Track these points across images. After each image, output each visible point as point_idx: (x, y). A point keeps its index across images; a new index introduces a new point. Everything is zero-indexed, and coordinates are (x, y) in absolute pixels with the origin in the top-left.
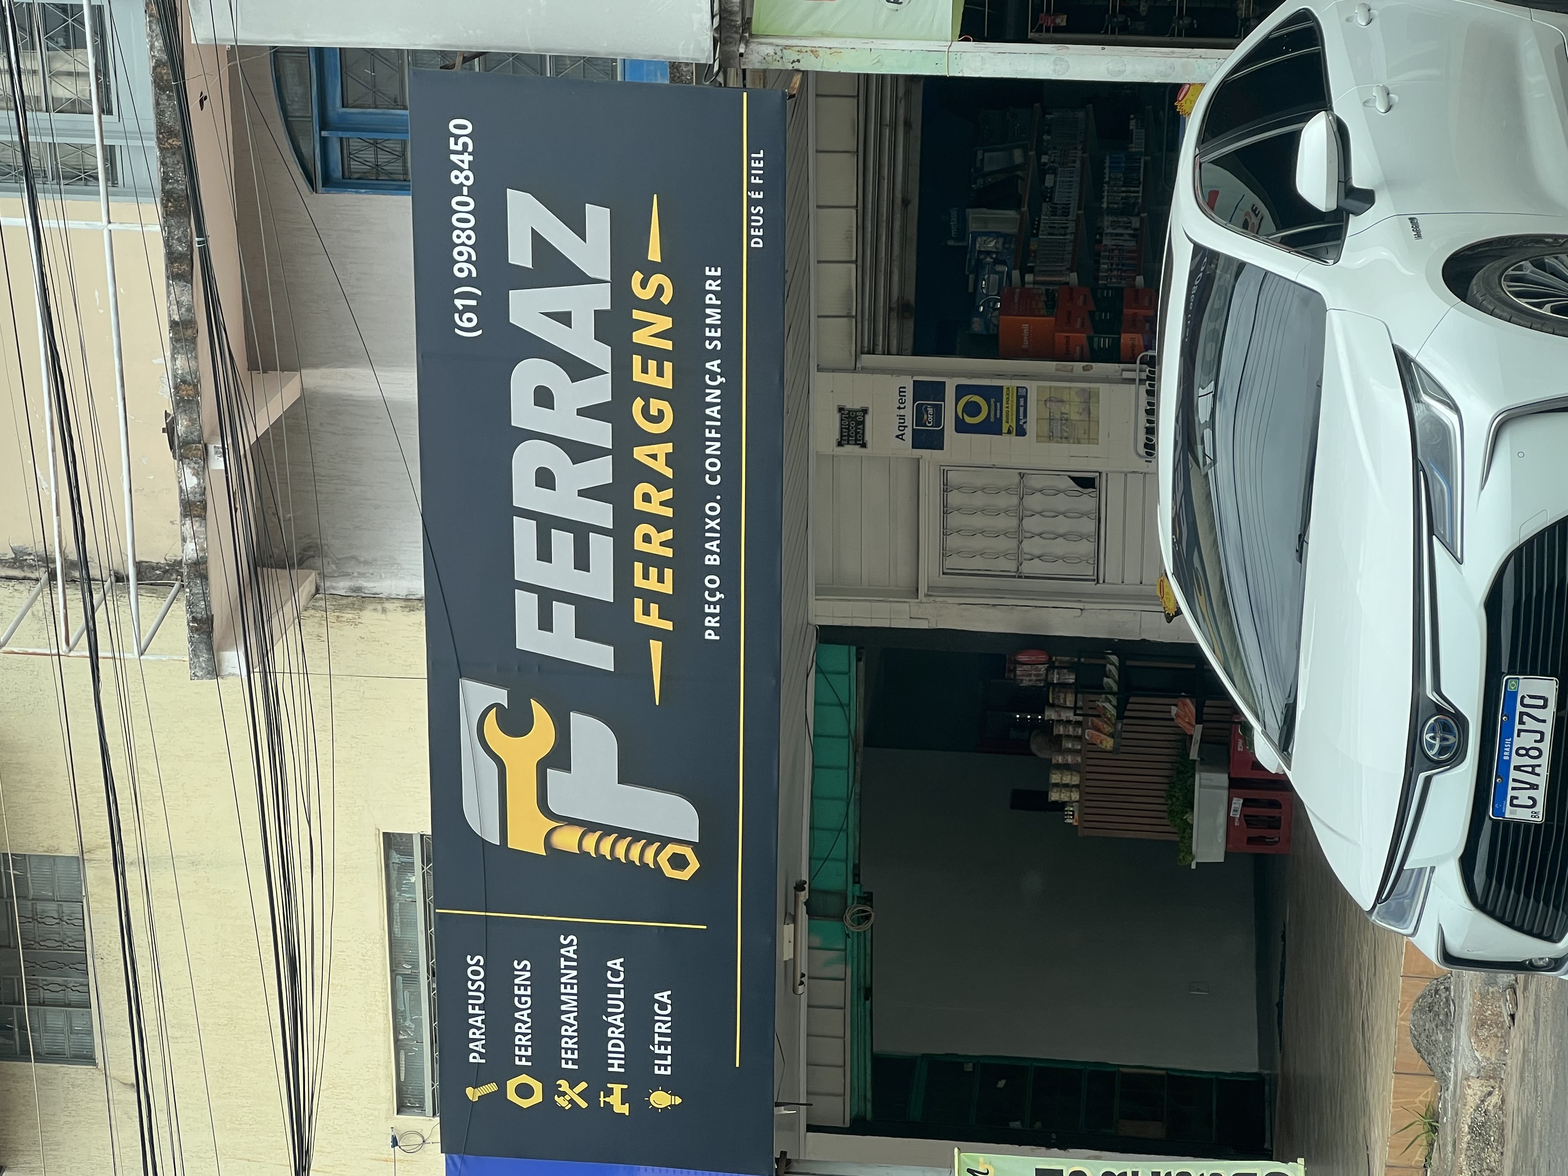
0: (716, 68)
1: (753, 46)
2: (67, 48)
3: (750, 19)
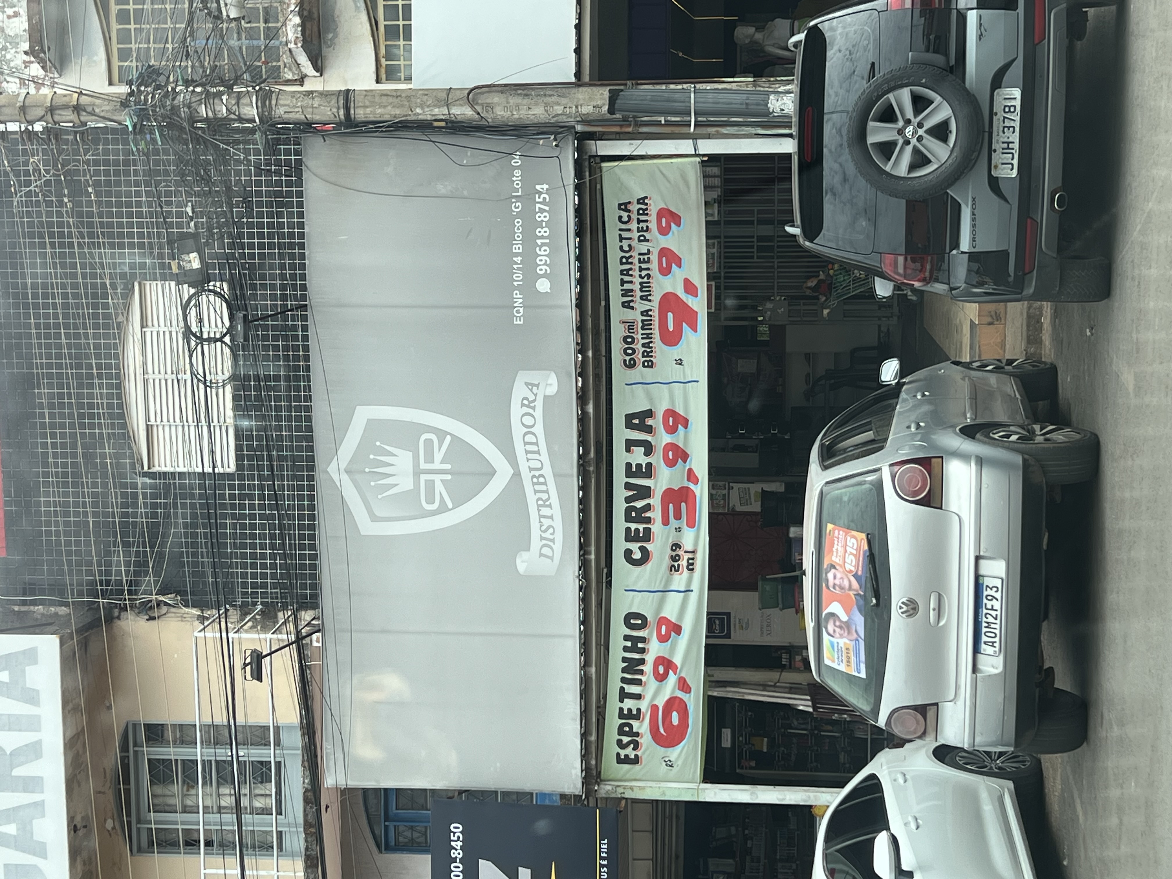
0: (583, 797)
1: (602, 786)
2: (262, 782)
3: (600, 772)
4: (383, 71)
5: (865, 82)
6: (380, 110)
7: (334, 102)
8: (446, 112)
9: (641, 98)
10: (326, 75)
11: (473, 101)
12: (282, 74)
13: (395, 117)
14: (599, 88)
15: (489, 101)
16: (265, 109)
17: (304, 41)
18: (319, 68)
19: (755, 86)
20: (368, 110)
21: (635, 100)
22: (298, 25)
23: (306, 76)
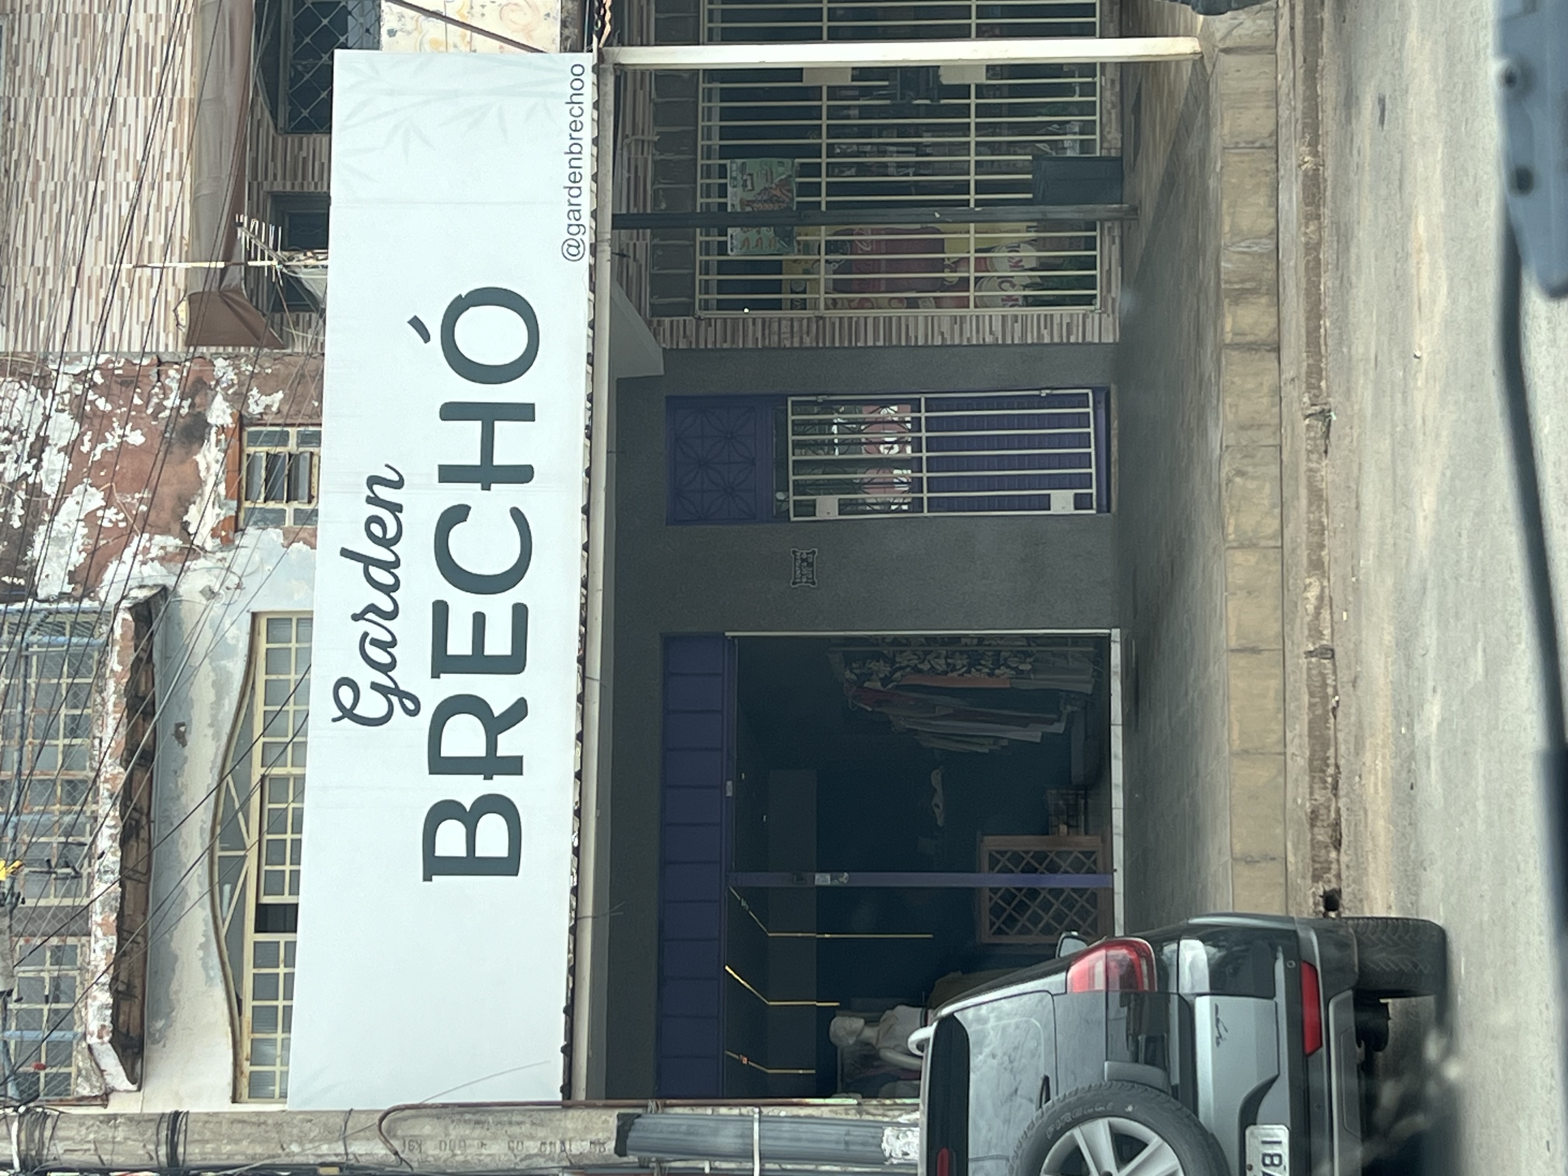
4: (244, 1082)
5: (1034, 1107)
6: (228, 1148)
7: (150, 1132)
8: (341, 1150)
9: (671, 1129)
10: (147, 1089)
11: (389, 1132)
12: (72, 1087)
13: (253, 1159)
14: (600, 1112)
15: (416, 1132)
16: (32, 1146)
17: (115, 1031)
18: (137, 1078)
19: (860, 1113)
20: (209, 1147)
21: (661, 1132)
22: (106, 1007)
23: (113, 1090)
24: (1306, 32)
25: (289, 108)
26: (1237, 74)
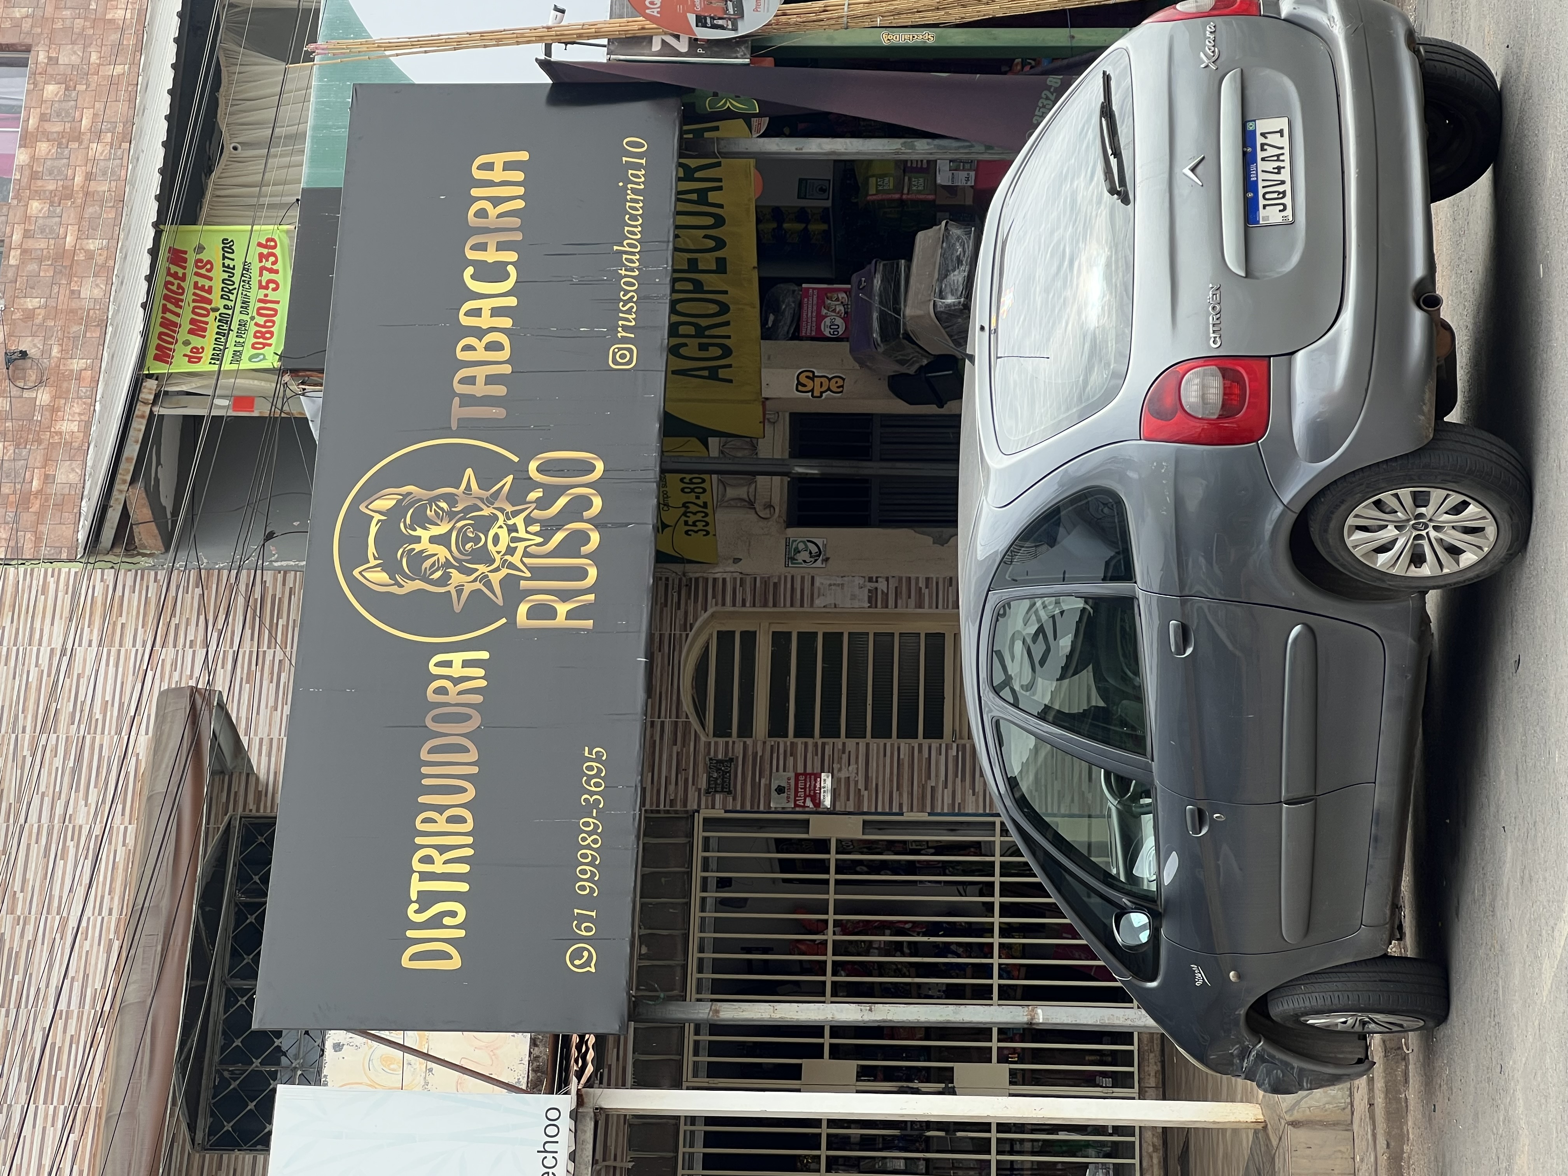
24: (1388, 1113)
25: (209, 1120)
26: (1308, 1151)
